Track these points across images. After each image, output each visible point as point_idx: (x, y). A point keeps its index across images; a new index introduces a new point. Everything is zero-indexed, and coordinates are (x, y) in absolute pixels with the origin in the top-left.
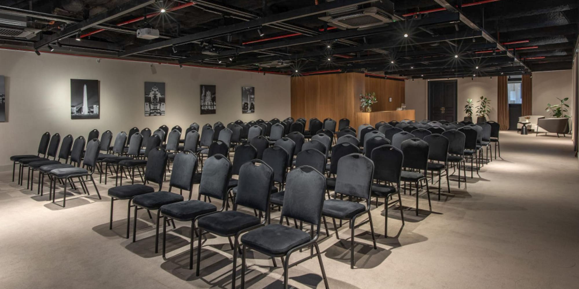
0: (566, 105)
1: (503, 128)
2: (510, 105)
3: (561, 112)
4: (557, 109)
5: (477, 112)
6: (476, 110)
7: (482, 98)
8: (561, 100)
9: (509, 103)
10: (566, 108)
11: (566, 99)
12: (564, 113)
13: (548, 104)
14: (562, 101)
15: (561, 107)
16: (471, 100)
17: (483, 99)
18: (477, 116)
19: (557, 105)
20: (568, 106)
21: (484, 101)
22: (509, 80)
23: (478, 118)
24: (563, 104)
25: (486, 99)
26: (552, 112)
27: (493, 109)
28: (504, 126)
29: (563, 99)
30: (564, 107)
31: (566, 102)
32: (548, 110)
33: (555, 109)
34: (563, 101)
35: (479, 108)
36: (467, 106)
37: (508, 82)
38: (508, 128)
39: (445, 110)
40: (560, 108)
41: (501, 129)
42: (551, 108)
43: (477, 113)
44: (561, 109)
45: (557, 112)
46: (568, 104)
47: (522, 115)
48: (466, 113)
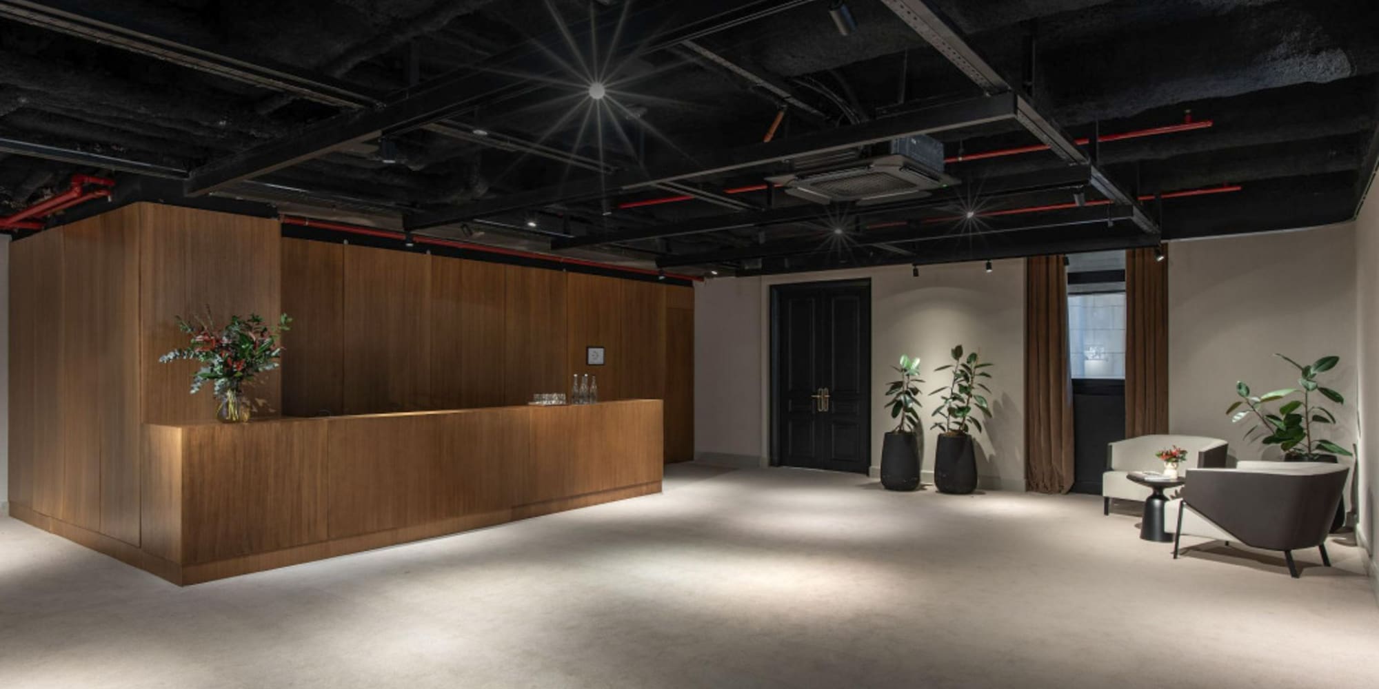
0: (1325, 391)
1: (1048, 485)
2: (1077, 383)
3: (1303, 424)
4: (1282, 410)
5: (937, 411)
6: (937, 401)
7: (957, 352)
8: (1303, 366)
9: (1075, 373)
10: (1328, 404)
11: (1329, 363)
12: (1318, 432)
13: (1240, 387)
14: (1305, 372)
15: (1301, 398)
16: (917, 362)
17: (963, 360)
18: (938, 431)
19: (1281, 393)
20: (1336, 398)
21: (964, 365)
22: (1075, 278)
23: (940, 437)
24: (1311, 385)
25: (973, 357)
26: (1260, 423)
27: (1006, 399)
28: (1052, 472)
29: (1310, 360)
30: (1318, 402)
31: (1324, 378)
32: (1239, 416)
33: (1274, 409)
34: (1312, 371)
35: (947, 393)
36: (898, 385)
37: (1069, 288)
38: (1067, 486)
39: (829, 398)
40: (1296, 404)
41: (1041, 485)
42: (1253, 406)
43: (939, 418)
44: (1300, 411)
45: (1282, 426)
46: (1333, 388)
47: (1128, 429)
48: (895, 415)
